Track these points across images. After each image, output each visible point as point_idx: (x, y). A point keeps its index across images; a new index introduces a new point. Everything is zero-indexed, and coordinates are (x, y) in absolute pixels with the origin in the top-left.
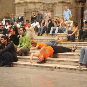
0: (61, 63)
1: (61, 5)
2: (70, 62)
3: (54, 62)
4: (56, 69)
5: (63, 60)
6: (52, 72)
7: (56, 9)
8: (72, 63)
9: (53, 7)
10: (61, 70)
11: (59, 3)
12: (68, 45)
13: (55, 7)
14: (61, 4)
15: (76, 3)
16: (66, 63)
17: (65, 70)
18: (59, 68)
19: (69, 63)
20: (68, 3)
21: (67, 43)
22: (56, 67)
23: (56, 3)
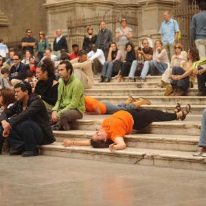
0: (155, 145)
1: (155, 9)
2: (177, 142)
4: (144, 160)
5: (161, 138)
7: (143, 18)
8: (183, 147)
9: (135, 13)
10: (157, 162)
12: (171, 102)
13: (141, 13)
14: (155, 7)
15: (191, 4)
16: (169, 146)
17: (167, 163)
18: (152, 158)
19: (176, 146)
20: (172, 5)
21: (170, 100)
22: (143, 156)
23: (144, 4)
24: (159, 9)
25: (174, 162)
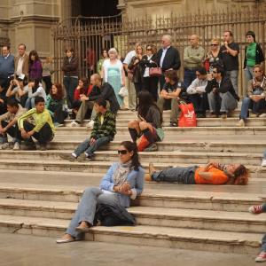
0: (33, 213)
1: (31, 27)
3: (16, 212)
4: (23, 230)
5: (39, 206)
6: (14, 236)
7: (17, 38)
8: (61, 215)
9: (7, 31)
10: (35, 232)
11: (24, 20)
12: (50, 157)
13: (14, 30)
16: (46, 213)
17: (45, 232)
18: (30, 227)
19: (53, 214)
22: (21, 225)
23: (17, 20)
24: (36, 27)
25: (51, 232)
